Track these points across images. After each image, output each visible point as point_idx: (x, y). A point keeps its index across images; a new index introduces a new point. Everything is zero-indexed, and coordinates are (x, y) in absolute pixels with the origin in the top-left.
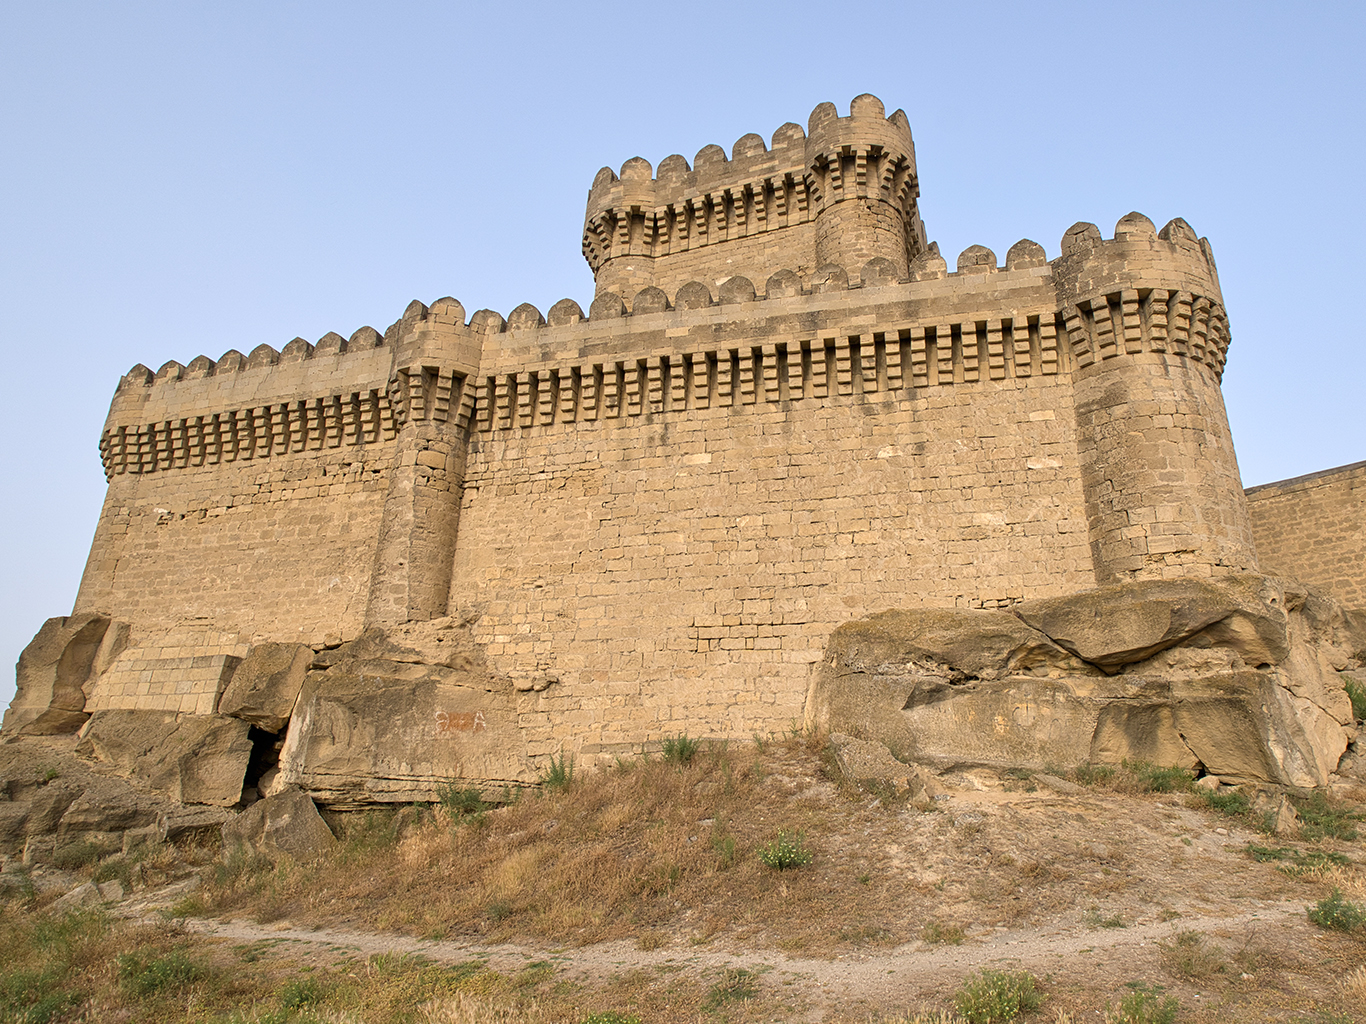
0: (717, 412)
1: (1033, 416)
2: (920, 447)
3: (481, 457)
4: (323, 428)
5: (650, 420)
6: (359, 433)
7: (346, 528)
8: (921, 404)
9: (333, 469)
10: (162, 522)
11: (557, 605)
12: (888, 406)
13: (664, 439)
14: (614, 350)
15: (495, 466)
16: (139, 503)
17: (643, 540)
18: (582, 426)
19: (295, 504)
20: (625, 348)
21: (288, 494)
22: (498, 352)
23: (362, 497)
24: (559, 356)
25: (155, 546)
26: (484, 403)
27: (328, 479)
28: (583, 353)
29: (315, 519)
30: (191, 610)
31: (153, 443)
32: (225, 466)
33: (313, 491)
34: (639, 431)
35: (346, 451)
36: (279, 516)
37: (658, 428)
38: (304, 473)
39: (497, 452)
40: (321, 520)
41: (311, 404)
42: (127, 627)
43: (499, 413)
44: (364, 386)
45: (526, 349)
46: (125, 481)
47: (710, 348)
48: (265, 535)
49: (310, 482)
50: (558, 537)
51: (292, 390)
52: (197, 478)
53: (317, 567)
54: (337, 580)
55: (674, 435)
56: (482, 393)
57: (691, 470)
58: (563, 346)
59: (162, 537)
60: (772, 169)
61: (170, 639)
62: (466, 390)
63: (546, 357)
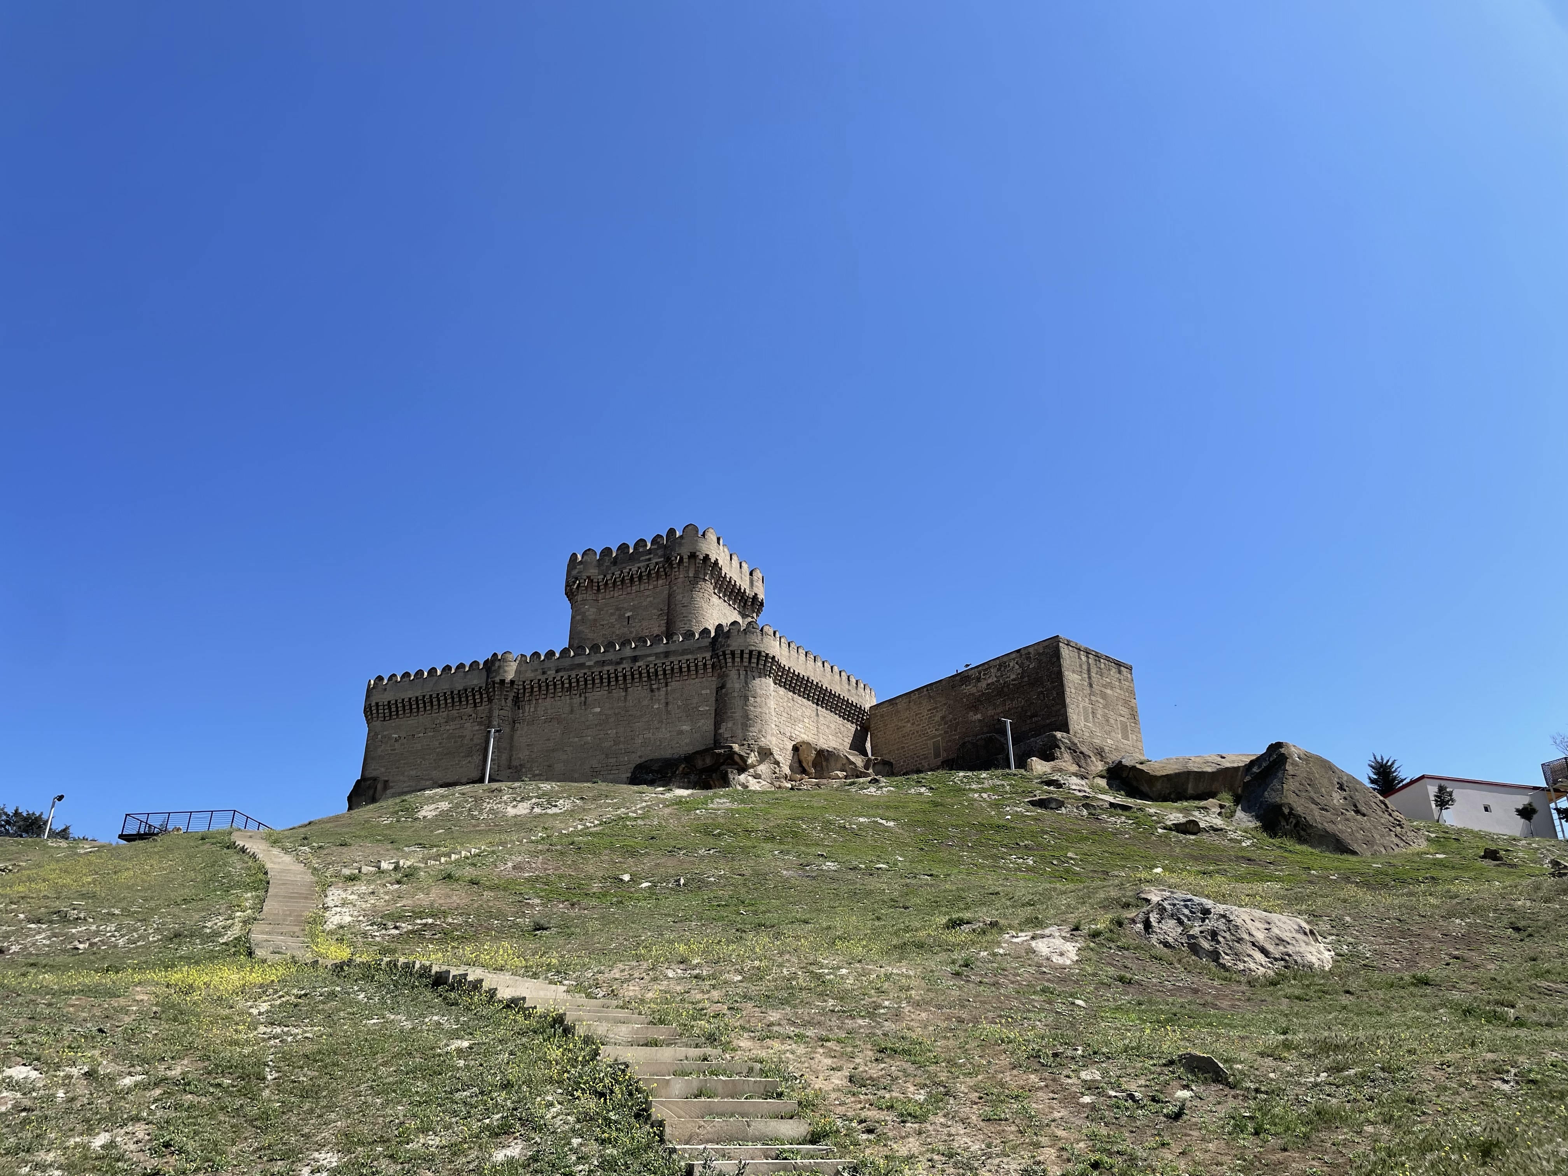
0: (604, 693)
1: (703, 692)
2: (667, 703)
3: (521, 711)
4: (460, 701)
5: (580, 696)
6: (475, 703)
7: (472, 740)
8: (669, 688)
9: (465, 718)
10: (396, 740)
11: (547, 763)
12: (659, 689)
13: (585, 702)
14: (568, 670)
15: (526, 714)
16: (385, 733)
17: (577, 739)
18: (557, 699)
19: (451, 731)
20: (572, 670)
21: (448, 727)
22: (526, 671)
23: (477, 728)
24: (549, 673)
25: (395, 750)
26: (522, 691)
27: (463, 721)
28: (557, 671)
29: (459, 737)
30: (413, 773)
31: (390, 708)
32: (421, 717)
33: (458, 726)
34: (577, 700)
35: (469, 710)
36: (445, 736)
37: (583, 699)
38: (453, 719)
39: (528, 709)
40: (463, 737)
41: (456, 692)
42: (387, 781)
43: (527, 695)
44: (476, 685)
45: (537, 670)
46: (377, 724)
47: (600, 669)
48: (440, 744)
49: (456, 722)
50: (549, 740)
51: (448, 687)
52: (409, 722)
53: (462, 755)
54: (470, 759)
55: (589, 700)
56: (521, 687)
57: (594, 714)
58: (549, 669)
59: (397, 745)
60: (649, 559)
61: (405, 785)
62: (515, 686)
63: (544, 673)
